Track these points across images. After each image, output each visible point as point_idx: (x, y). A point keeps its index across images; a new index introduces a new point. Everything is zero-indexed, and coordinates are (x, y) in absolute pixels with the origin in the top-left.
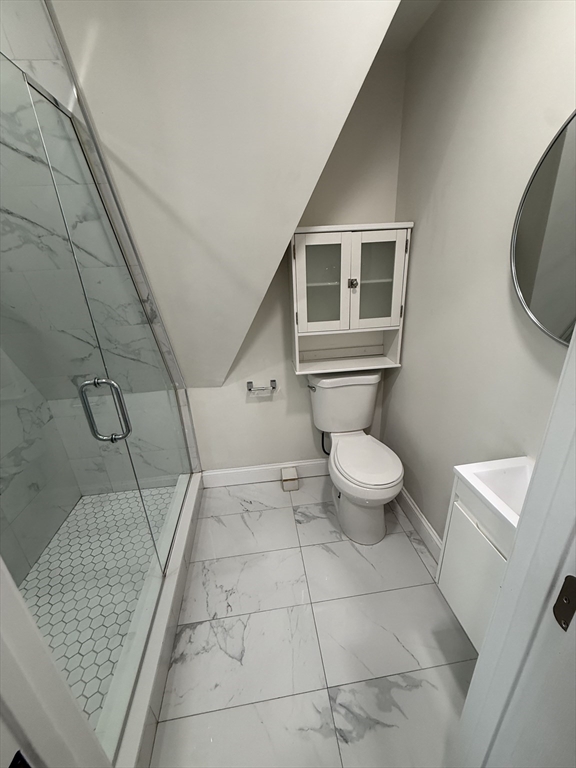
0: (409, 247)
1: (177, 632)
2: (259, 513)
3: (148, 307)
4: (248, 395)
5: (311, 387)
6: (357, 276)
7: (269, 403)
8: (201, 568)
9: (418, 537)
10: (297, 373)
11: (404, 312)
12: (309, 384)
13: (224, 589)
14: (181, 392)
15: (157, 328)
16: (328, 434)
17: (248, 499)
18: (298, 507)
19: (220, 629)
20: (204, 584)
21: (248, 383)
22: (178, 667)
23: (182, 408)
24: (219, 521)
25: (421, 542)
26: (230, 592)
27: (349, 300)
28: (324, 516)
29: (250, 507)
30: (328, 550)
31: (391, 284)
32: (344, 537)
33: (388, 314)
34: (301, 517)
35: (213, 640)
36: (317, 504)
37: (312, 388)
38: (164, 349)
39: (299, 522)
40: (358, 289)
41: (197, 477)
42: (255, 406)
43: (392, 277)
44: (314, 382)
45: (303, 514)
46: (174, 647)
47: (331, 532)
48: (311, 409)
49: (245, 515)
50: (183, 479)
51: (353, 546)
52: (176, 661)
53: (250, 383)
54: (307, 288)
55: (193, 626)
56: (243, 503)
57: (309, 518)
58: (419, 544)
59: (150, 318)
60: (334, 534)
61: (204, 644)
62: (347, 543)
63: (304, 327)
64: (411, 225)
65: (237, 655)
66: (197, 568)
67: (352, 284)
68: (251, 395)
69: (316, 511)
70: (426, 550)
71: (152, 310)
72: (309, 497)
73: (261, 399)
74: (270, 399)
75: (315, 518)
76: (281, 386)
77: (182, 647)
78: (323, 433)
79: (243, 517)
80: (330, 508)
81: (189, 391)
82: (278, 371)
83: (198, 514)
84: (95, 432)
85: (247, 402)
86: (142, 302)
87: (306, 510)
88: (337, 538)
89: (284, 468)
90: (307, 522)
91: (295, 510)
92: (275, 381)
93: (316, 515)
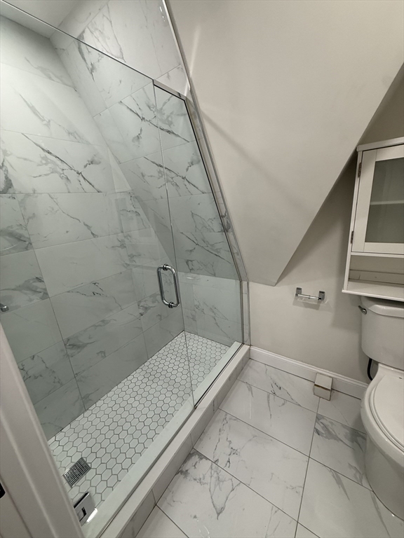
1: (190, 452)
2: (283, 401)
3: (225, 220)
4: (296, 299)
7: (315, 310)
8: (224, 417)
10: (343, 291)
12: (361, 305)
13: (231, 446)
14: (245, 283)
15: (230, 235)
16: (377, 363)
17: (280, 384)
18: (323, 417)
19: (215, 475)
20: (220, 431)
21: (298, 289)
22: (181, 477)
23: (244, 295)
24: (250, 389)
26: (234, 452)
29: (278, 392)
30: (339, 482)
32: (365, 482)
34: (322, 429)
35: (208, 479)
36: (344, 426)
37: (363, 310)
38: (235, 251)
39: (318, 432)
41: (245, 348)
42: (300, 310)
44: (365, 304)
45: (325, 427)
46: (185, 462)
47: (350, 466)
49: (272, 396)
50: (236, 345)
52: (182, 472)
53: (300, 289)
54: (370, 207)
55: (202, 457)
56: (274, 385)
57: (330, 435)
59: (226, 228)
60: (354, 471)
61: (201, 477)
62: (366, 491)
63: (360, 246)
65: (219, 507)
66: (221, 416)
68: (298, 300)
69: (342, 433)
71: (227, 222)
72: (335, 413)
73: (307, 305)
74: (316, 307)
75: (336, 438)
76: (330, 298)
77: (189, 465)
78: (371, 360)
79: (268, 397)
80: (359, 439)
81: (251, 283)
82: (328, 285)
83: (237, 376)
84: (163, 298)
85: (294, 304)
86: (221, 217)
87: (329, 424)
88: (356, 478)
89: (321, 374)
90: (326, 437)
91: (318, 418)
92: (323, 293)
93: (339, 436)
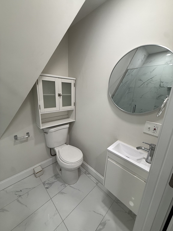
0: (75, 85)
2: (27, 194)
4: (15, 142)
5: (46, 133)
6: (61, 93)
7: (26, 142)
9: (88, 173)
10: (41, 128)
11: (75, 104)
12: (45, 131)
18: (45, 182)
21: (15, 136)
25: (89, 173)
27: (59, 101)
28: (56, 180)
29: (21, 193)
30: (62, 193)
31: (71, 96)
32: (66, 185)
33: (71, 105)
34: (48, 186)
36: (52, 177)
39: (47, 188)
40: (61, 97)
43: (71, 94)
44: (47, 130)
45: (48, 184)
47: (61, 185)
48: (45, 141)
49: (20, 199)
51: (70, 186)
54: (43, 95)
56: (17, 193)
57: (51, 184)
58: (89, 174)
60: (62, 186)
62: (68, 187)
63: (43, 110)
64: (75, 79)
67: (59, 95)
68: (17, 141)
69: (53, 180)
70: (91, 176)
72: (48, 176)
75: (53, 183)
76: (32, 134)
78: (51, 149)
79: (18, 201)
80: (58, 176)
82: (30, 128)
85: (15, 145)
87: (49, 181)
88: (64, 186)
89: (35, 168)
90: (51, 186)
91: (44, 184)
92: (28, 133)
93: (53, 181)
